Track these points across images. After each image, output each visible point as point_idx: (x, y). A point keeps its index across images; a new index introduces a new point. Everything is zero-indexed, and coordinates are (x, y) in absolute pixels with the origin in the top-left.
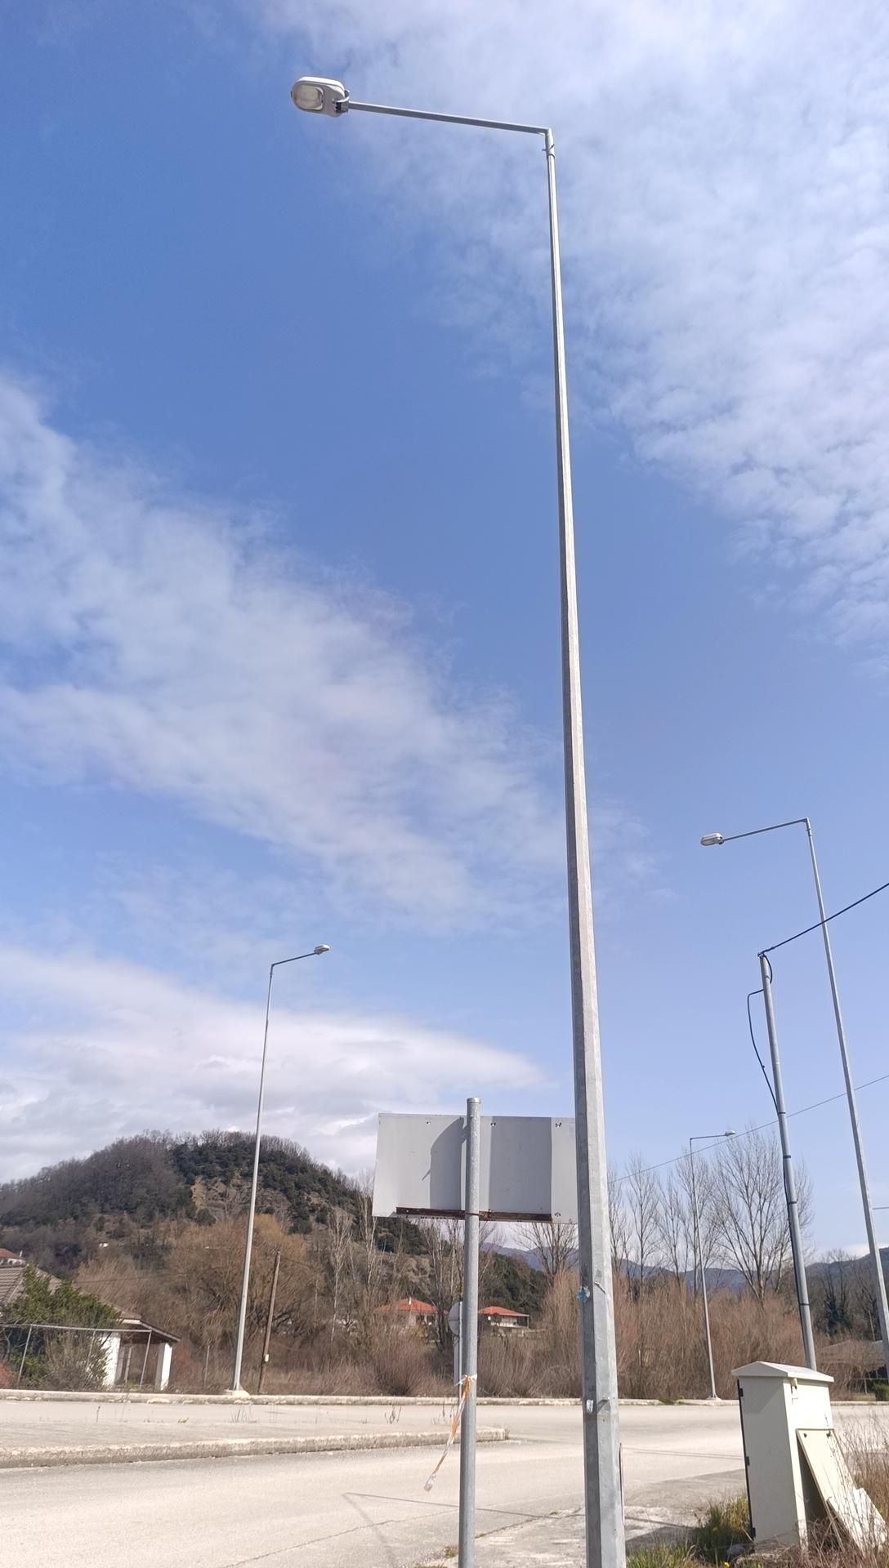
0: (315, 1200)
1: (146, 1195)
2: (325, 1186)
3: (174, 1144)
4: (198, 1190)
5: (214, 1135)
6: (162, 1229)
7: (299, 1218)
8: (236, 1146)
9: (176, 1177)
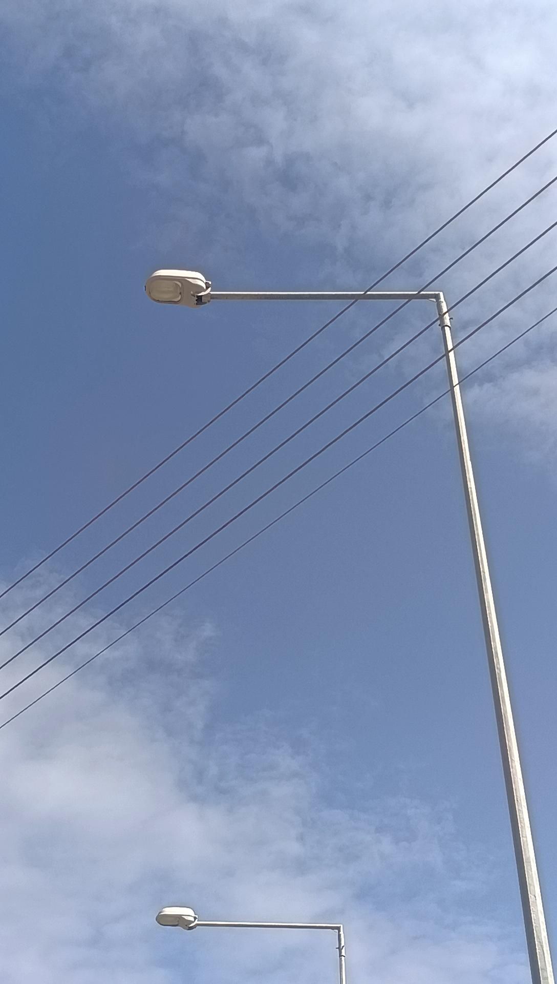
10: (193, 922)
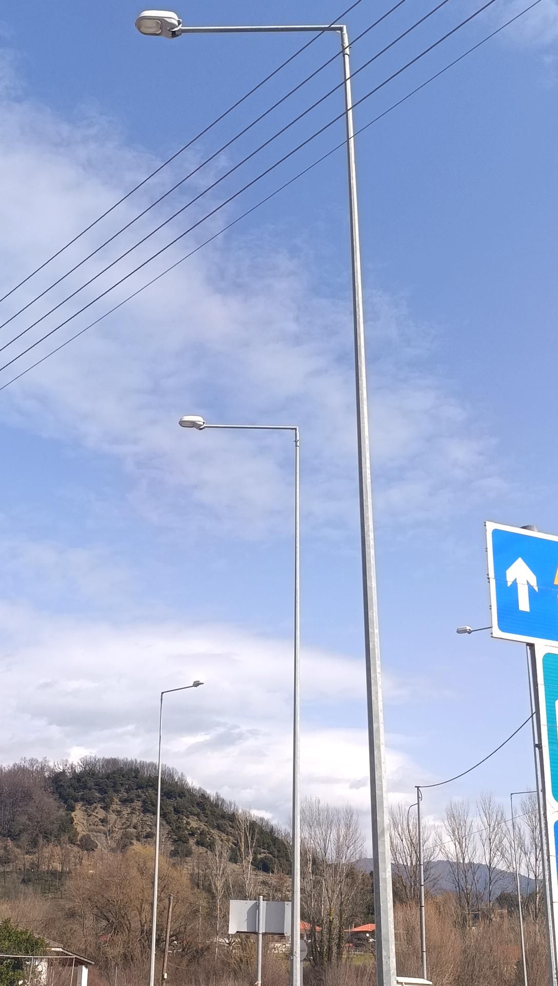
0: (194, 824)
1: (28, 822)
2: (204, 809)
3: (52, 771)
4: (78, 816)
5: (91, 762)
6: (47, 855)
7: (179, 842)
8: (114, 772)
9: (57, 804)
10: (202, 425)
